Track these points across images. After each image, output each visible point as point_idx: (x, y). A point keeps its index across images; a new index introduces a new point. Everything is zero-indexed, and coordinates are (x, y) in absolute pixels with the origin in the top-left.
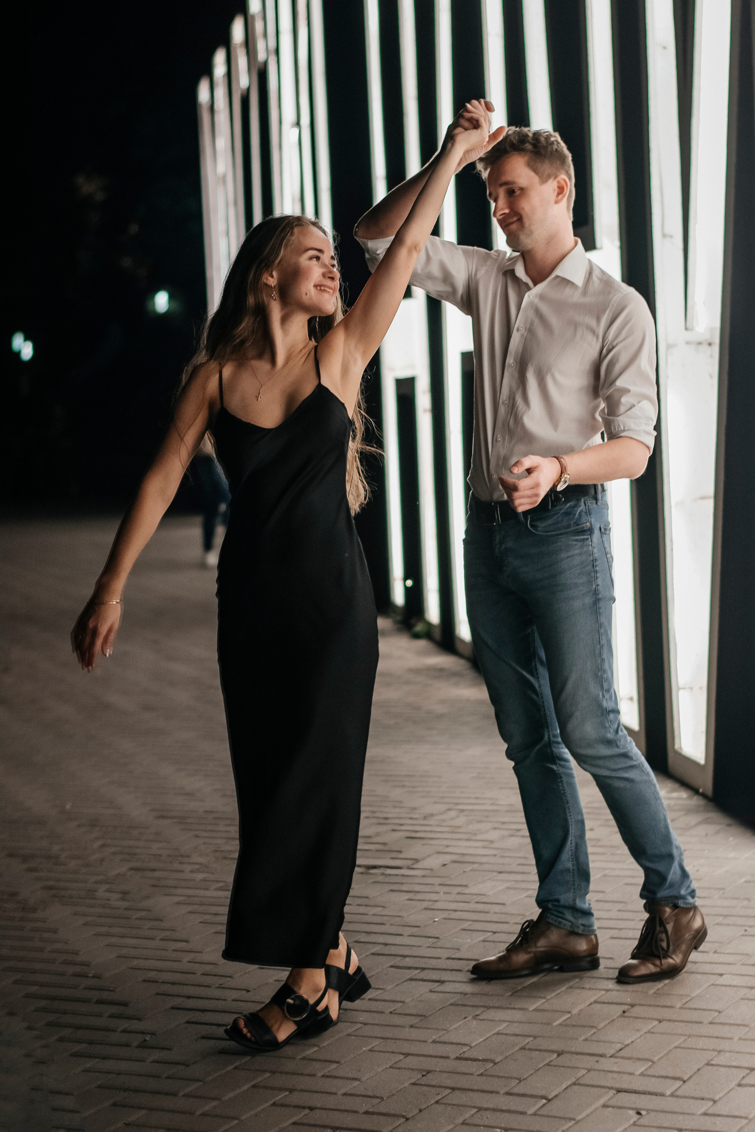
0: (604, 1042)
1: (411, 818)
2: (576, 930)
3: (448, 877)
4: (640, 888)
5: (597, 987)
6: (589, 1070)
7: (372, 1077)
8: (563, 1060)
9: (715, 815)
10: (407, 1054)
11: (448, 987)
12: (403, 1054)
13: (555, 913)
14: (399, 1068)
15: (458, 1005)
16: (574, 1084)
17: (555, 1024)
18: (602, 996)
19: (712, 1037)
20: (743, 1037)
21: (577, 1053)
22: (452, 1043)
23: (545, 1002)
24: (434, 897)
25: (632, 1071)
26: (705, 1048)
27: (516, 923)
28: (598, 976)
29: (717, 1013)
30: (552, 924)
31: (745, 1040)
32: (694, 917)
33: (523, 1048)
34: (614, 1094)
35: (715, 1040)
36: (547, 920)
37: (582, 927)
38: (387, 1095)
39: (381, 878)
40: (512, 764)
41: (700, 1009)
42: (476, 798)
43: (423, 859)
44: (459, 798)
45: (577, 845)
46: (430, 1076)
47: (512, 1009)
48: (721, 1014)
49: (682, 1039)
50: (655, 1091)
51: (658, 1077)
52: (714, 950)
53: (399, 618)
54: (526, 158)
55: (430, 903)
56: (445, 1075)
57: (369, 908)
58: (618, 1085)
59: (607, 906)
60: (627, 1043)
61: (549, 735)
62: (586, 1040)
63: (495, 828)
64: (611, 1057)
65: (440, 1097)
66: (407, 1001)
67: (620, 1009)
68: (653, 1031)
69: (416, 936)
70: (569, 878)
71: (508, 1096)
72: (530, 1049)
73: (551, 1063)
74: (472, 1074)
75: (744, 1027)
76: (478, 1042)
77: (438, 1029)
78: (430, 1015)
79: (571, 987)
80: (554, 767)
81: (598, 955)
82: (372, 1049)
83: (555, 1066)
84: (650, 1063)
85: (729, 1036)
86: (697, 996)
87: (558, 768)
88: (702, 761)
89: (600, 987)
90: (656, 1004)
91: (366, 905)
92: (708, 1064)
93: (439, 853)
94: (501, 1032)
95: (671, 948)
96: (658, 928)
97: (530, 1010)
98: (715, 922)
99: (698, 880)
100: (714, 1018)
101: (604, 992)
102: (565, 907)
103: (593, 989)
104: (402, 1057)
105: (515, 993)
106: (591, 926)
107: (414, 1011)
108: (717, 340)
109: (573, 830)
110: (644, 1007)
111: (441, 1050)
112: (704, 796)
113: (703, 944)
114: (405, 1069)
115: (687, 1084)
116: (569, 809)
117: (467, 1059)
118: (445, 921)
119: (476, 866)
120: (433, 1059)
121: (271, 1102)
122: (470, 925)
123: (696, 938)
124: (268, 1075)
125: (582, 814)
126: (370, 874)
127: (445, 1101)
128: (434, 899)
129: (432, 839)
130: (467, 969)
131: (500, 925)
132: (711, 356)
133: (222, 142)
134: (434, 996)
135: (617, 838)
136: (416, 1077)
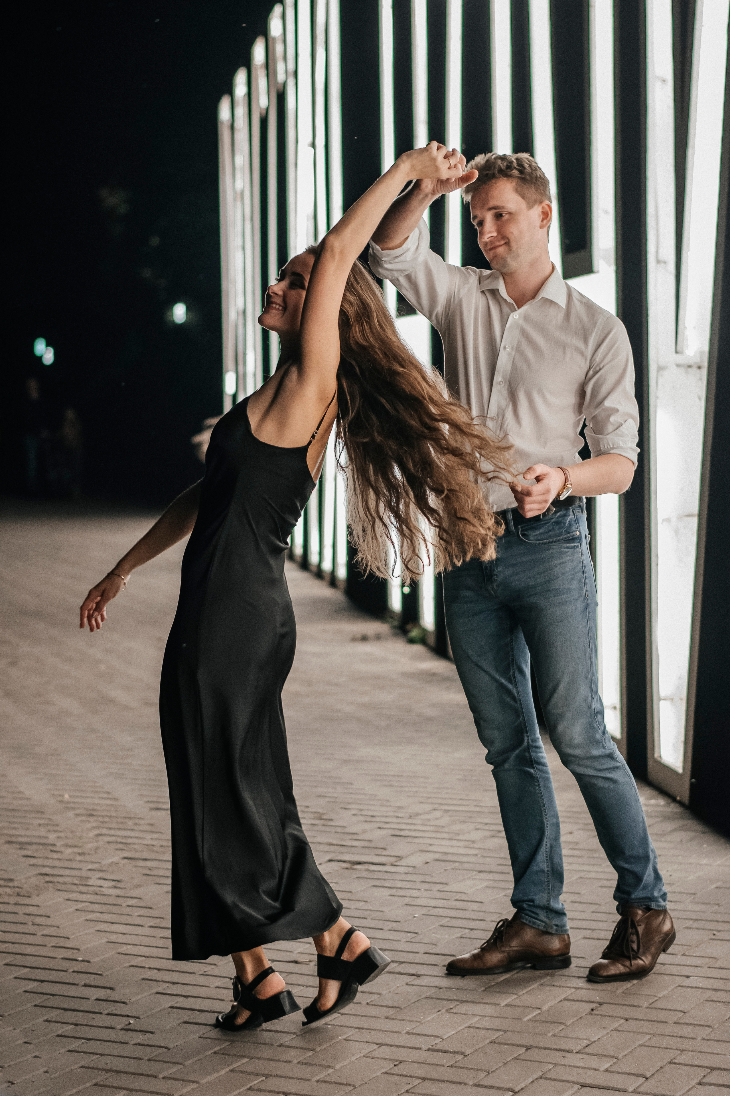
0: (571, 1038)
1: (397, 817)
2: (549, 930)
3: (430, 875)
4: (614, 889)
5: (568, 985)
6: (556, 1065)
7: (346, 1065)
8: (532, 1054)
9: (689, 823)
10: (381, 1044)
11: (424, 981)
12: (377, 1044)
13: (530, 913)
14: (373, 1058)
15: (432, 998)
16: (541, 1078)
17: (525, 1019)
18: (572, 993)
19: (676, 1036)
20: (706, 1038)
21: (545, 1049)
22: (425, 1035)
23: (517, 998)
24: (415, 893)
25: (597, 1068)
26: (669, 1047)
27: (492, 921)
28: (569, 974)
29: (683, 1014)
30: (526, 924)
31: (708, 1040)
32: (664, 921)
33: (493, 1042)
34: (579, 1089)
35: (679, 1039)
36: (522, 920)
37: (555, 927)
38: (360, 1083)
39: (364, 874)
40: (492, 767)
41: (666, 1010)
42: (461, 799)
43: (407, 857)
44: (445, 798)
45: (551, 847)
46: (402, 1066)
47: (484, 1003)
48: (687, 1014)
49: (648, 1037)
50: (618, 1087)
51: (622, 1073)
52: (682, 953)
53: (396, 623)
54: (514, 184)
55: (411, 899)
56: (416, 1065)
57: (352, 902)
58: (582, 1081)
59: (581, 907)
60: (593, 1040)
61: (528, 740)
62: (554, 1035)
63: (478, 829)
64: (576, 1053)
65: (410, 1086)
66: (383, 993)
67: (588, 1007)
68: (619, 1029)
69: (395, 931)
70: (543, 878)
71: (476, 1088)
72: (499, 1043)
73: (520, 1057)
74: (443, 1066)
75: (708, 1028)
76: (450, 1035)
77: (412, 1021)
78: (405, 1008)
79: (542, 985)
80: (532, 771)
81: (570, 954)
82: (348, 1039)
83: (523, 1060)
84: (615, 1060)
85: (692, 1036)
86: (663, 997)
87: (535, 771)
88: (680, 771)
89: (569, 985)
90: (624, 1003)
91: (349, 900)
92: (670, 1063)
93: (421, 851)
94: (473, 1025)
95: (641, 950)
96: (630, 930)
97: (502, 1005)
98: (684, 926)
99: (670, 884)
100: (679, 1018)
101: (574, 990)
102: (539, 907)
103: (563, 987)
104: (376, 1046)
105: (488, 989)
106: (564, 926)
107: (390, 1004)
108: (706, 364)
109: (548, 833)
110: (612, 1006)
111: (414, 1041)
112: (681, 803)
113: (672, 946)
114: (378, 1058)
115: (649, 1080)
116: (545, 812)
117: (438, 1051)
118: (424, 916)
119: (457, 864)
120: (406, 1050)
121: (248, 1086)
122: (448, 921)
123: (665, 941)
124: (245, 1060)
125: (557, 817)
126: (355, 869)
127: (414, 1090)
128: (415, 895)
129: (416, 837)
130: (443, 963)
131: (477, 922)
132: (701, 379)
133: (241, 159)
134: (410, 989)
135: (595, 842)
136: (388, 1066)
